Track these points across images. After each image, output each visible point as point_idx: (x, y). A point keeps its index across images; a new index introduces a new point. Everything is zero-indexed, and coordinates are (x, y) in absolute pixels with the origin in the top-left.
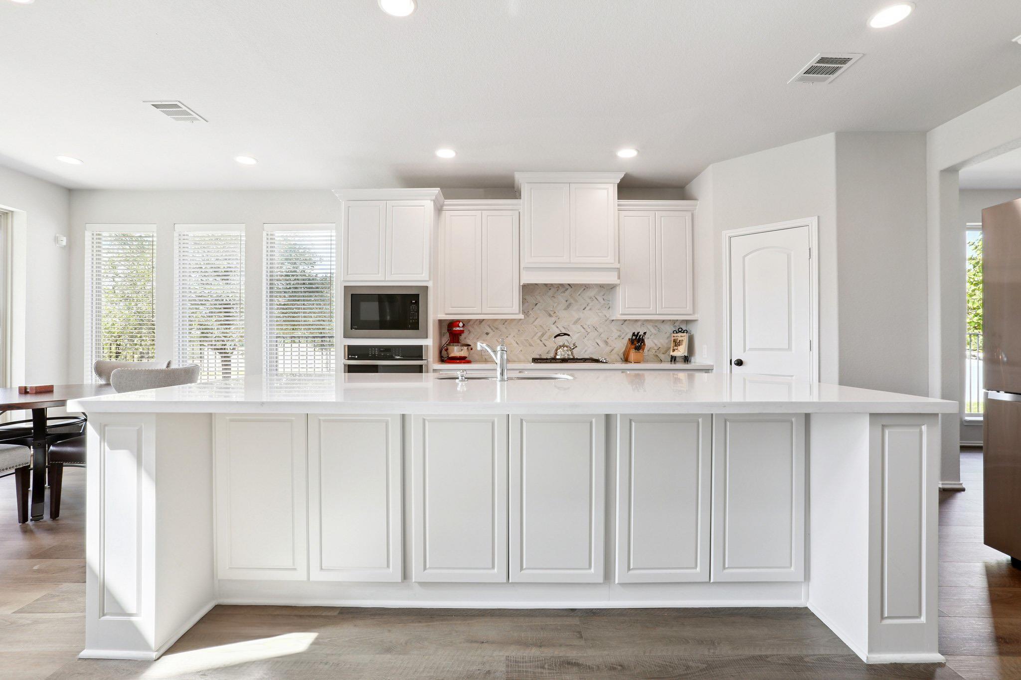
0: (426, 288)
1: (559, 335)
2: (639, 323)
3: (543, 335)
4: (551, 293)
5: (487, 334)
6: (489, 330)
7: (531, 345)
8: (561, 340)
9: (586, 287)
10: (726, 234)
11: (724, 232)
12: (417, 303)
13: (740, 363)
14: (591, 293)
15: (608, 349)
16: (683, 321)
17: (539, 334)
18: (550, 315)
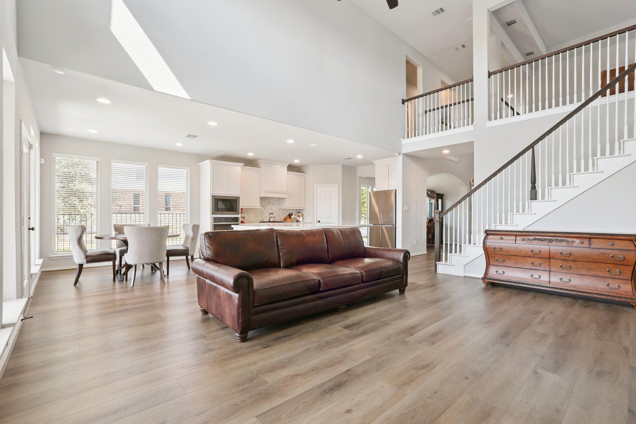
0: (239, 197)
1: (270, 214)
2: (287, 210)
3: (261, 214)
4: (263, 199)
5: (245, 213)
6: (245, 212)
7: (258, 217)
8: (271, 215)
9: (274, 198)
10: (316, 186)
11: (315, 185)
12: (236, 202)
13: (319, 222)
14: (275, 200)
15: (280, 218)
16: (300, 210)
17: (260, 213)
18: (263, 207)
